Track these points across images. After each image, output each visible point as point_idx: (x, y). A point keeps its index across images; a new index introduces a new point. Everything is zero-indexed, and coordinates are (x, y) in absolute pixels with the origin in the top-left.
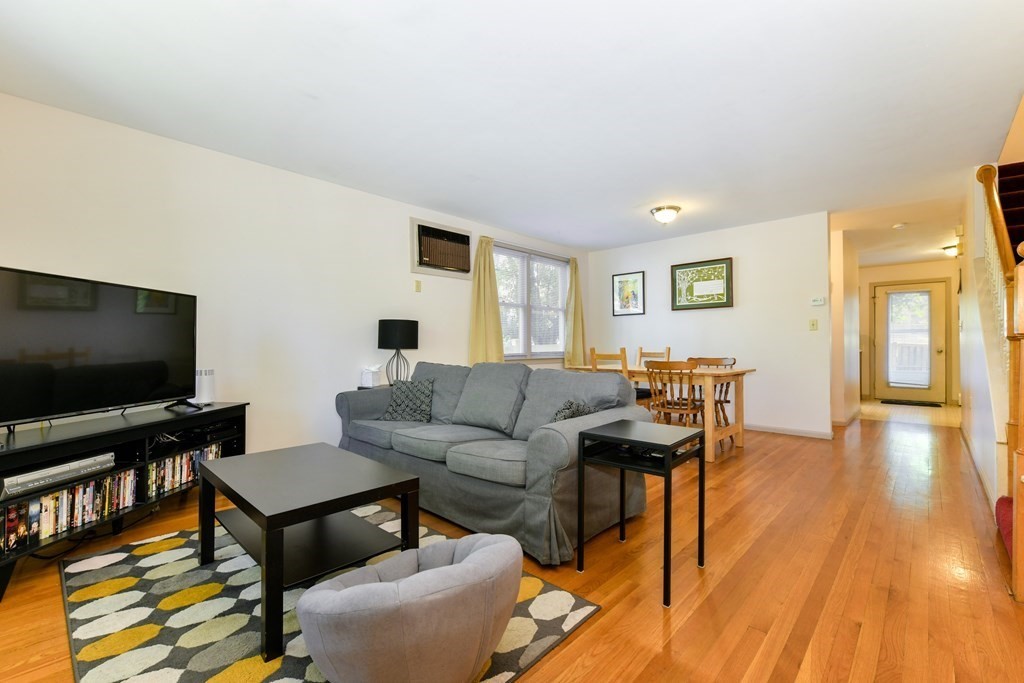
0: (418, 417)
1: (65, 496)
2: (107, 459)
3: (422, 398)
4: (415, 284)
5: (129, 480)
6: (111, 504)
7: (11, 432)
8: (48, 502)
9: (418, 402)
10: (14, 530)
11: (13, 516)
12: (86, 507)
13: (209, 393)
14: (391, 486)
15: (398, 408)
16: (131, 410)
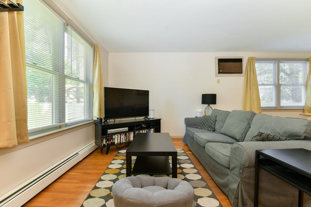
0: (210, 129)
1: (119, 135)
2: (126, 129)
3: (212, 122)
4: (217, 80)
5: (132, 135)
6: (128, 139)
7: (115, 121)
8: (116, 136)
9: (210, 123)
10: (110, 141)
11: (110, 138)
12: (123, 139)
13: (152, 115)
14: (166, 152)
15: (204, 125)
16: (137, 118)
